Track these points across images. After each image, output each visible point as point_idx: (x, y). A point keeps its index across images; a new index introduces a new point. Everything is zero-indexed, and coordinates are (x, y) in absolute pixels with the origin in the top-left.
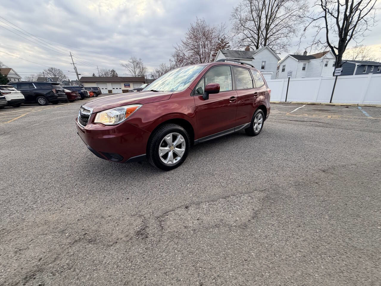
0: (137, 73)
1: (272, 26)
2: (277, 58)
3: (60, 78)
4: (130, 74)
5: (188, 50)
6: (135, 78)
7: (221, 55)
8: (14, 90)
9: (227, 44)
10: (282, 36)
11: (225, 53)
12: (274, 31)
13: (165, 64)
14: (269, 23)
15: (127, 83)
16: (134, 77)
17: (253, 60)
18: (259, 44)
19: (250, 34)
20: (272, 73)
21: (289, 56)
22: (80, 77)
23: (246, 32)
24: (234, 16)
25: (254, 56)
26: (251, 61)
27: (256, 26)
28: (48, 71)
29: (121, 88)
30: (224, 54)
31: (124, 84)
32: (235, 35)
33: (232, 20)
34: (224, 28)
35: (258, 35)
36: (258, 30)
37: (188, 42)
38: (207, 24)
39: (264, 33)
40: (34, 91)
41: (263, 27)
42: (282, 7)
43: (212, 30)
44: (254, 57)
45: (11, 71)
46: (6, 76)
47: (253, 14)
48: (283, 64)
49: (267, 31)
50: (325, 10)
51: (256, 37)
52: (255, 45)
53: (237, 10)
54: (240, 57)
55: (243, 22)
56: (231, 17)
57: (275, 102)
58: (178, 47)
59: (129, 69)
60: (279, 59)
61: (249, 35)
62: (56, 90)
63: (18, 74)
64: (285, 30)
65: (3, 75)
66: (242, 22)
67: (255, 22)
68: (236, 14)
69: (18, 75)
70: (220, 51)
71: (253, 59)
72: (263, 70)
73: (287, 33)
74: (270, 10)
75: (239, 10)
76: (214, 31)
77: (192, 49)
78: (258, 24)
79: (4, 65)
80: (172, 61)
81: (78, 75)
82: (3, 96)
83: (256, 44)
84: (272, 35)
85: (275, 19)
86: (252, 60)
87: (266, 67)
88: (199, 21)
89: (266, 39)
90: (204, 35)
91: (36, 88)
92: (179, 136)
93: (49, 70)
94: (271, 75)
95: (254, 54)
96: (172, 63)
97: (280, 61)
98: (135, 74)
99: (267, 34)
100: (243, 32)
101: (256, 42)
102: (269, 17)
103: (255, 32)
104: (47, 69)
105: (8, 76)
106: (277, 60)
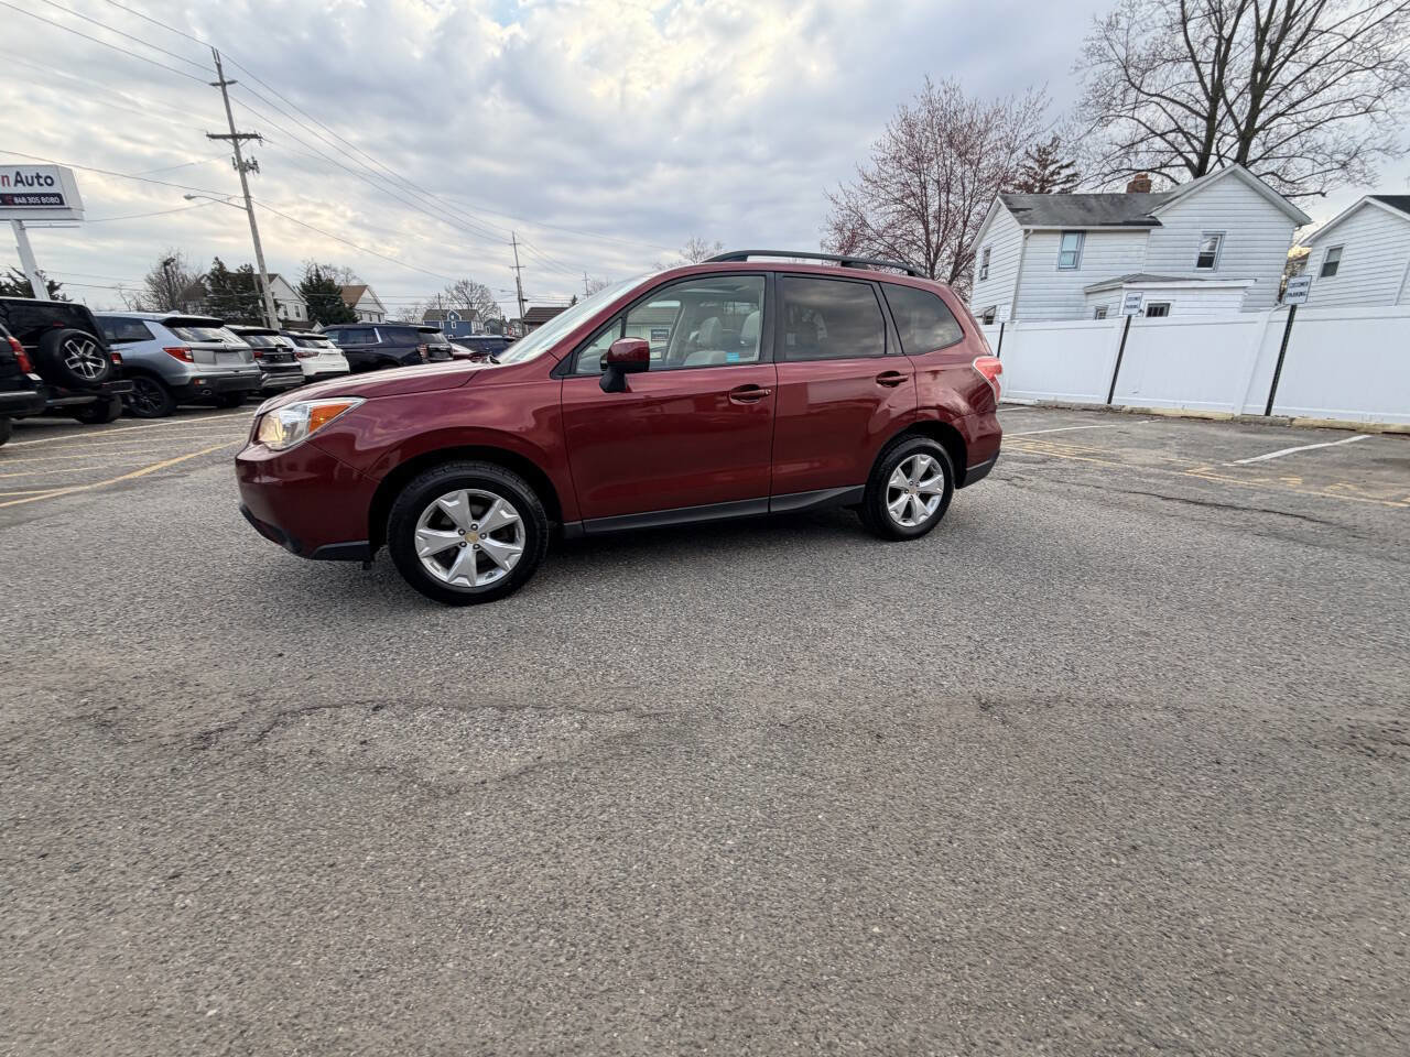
2: (1290, 217)
3: (481, 311)
5: (880, 205)
7: (1005, 217)
8: (326, 347)
9: (1062, 167)
10: (1348, 108)
11: (1021, 209)
12: (1298, 92)
14: (1272, 59)
17: (1155, 230)
18: (1213, 159)
19: (1167, 120)
20: (1250, 283)
21: (1367, 204)
22: (528, 306)
23: (1149, 113)
25: (1160, 214)
26: (1144, 236)
27: (1201, 80)
28: (455, 292)
30: (1014, 211)
32: (1090, 131)
33: (1085, 70)
34: (1038, 106)
35: (1211, 118)
36: (1214, 101)
37: (884, 175)
38: (967, 100)
39: (1242, 108)
40: (375, 351)
41: (1238, 84)
43: (987, 122)
44: (1160, 220)
45: (366, 294)
46: (352, 306)
47: (1190, 32)
48: (1333, 241)
49: (1256, 99)
51: (1198, 127)
52: (1189, 163)
53: (1112, 25)
54: (1091, 221)
55: (1133, 72)
56: (1082, 56)
57: (1207, 415)
58: (842, 195)
60: (1300, 221)
61: (1163, 123)
62: (428, 349)
63: (381, 300)
64: (1362, 83)
65: (347, 305)
66: (1131, 71)
67: (1197, 64)
68: (1105, 44)
69: (378, 304)
70: (1001, 202)
71: (1158, 224)
72: (1205, 272)
73: (1375, 93)
75: (1124, 23)
76: (996, 121)
77: (896, 201)
78: (1213, 74)
79: (355, 277)
81: (522, 301)
82: (297, 364)
83: (1195, 159)
84: (1283, 114)
85: (1311, 35)
86: (1148, 231)
87: (1222, 260)
88: (938, 87)
89: (1249, 133)
90: (951, 144)
91: (380, 341)
92: (498, 502)
93: (457, 288)
94: (1242, 292)
95: (1165, 204)
97: (1308, 230)
99: (1255, 112)
100: (1130, 114)
101: (1195, 151)
102: (1271, 35)
104: (453, 286)
105: (357, 307)
106: (1288, 225)
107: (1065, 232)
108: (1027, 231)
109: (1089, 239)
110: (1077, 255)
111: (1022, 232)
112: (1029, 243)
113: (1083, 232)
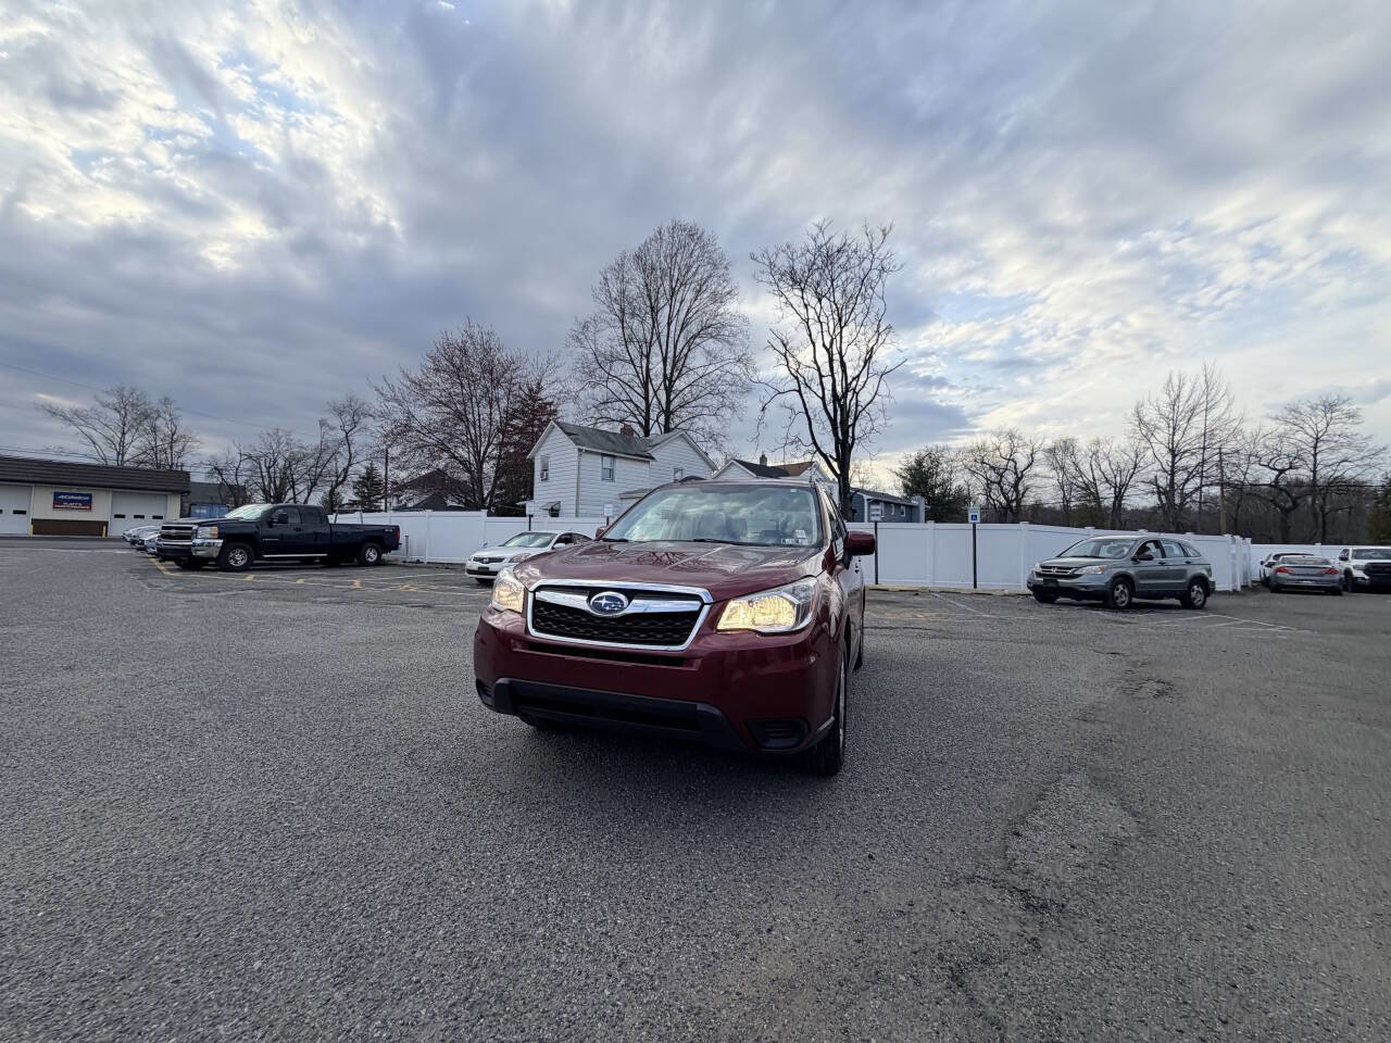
0: (131, 452)
1: (679, 385)
2: (709, 465)
4: (90, 449)
6: (120, 470)
11: (574, 435)
12: (686, 396)
13: (289, 433)
14: (672, 374)
15: (74, 491)
16: (112, 467)
17: (652, 462)
18: (652, 423)
19: (624, 394)
21: (733, 463)
23: (613, 385)
24: (578, 339)
25: (654, 453)
26: (650, 465)
27: (638, 376)
29: (24, 512)
30: (568, 434)
31: (56, 494)
35: (646, 398)
36: (645, 386)
39: (662, 396)
41: (657, 381)
42: (699, 349)
49: (668, 396)
50: (797, 378)
51: (642, 403)
53: (585, 327)
54: (617, 450)
56: (570, 340)
59: (85, 429)
60: (712, 467)
61: (624, 397)
64: (713, 401)
66: (600, 358)
67: (634, 365)
68: (582, 337)
70: (555, 426)
71: (653, 459)
74: (671, 346)
75: (591, 329)
78: (643, 373)
80: (332, 429)
83: (642, 421)
84: (682, 407)
85: (685, 370)
86: (650, 462)
89: (668, 413)
95: (653, 446)
96: (332, 433)
98: (121, 453)
99: (669, 402)
100: (605, 384)
101: (641, 415)
102: (670, 363)
103: (639, 391)
106: (708, 469)
107: (603, 455)
108: (580, 450)
109: (617, 461)
110: (611, 471)
111: (576, 451)
112: (582, 459)
113: (614, 456)
